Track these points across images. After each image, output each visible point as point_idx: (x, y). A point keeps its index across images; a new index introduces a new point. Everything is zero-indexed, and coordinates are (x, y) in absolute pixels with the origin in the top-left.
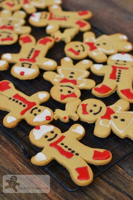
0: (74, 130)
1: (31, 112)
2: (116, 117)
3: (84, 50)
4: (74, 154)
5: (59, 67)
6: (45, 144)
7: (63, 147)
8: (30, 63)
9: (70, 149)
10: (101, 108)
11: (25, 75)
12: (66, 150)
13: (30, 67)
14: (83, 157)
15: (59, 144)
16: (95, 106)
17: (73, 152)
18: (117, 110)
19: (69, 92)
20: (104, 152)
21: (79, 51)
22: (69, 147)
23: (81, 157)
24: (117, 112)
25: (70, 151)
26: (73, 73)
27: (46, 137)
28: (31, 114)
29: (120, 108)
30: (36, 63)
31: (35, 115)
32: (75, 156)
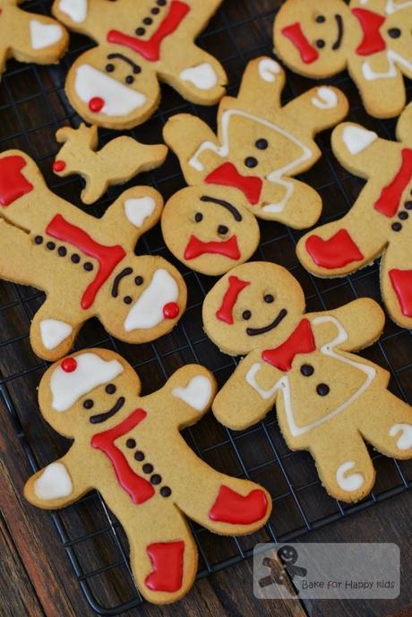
0: (180, 393)
1: (115, 293)
2: (307, 370)
3: (336, 46)
4: (157, 488)
5: (227, 102)
6: (80, 431)
7: (129, 454)
8: (138, 59)
9: (148, 468)
10: (283, 313)
11: (104, 115)
12: (137, 467)
13: (130, 80)
14: (180, 505)
15: (120, 443)
16: (269, 299)
17: (157, 479)
18: (325, 344)
19: (223, 230)
20: (253, 493)
21: (321, 44)
22: (148, 460)
23: (175, 505)
24: (324, 350)
25: (147, 477)
26: (262, 144)
27: (89, 404)
28: (113, 300)
29: (342, 337)
30: (158, 66)
31: (128, 300)
32: (157, 498)
